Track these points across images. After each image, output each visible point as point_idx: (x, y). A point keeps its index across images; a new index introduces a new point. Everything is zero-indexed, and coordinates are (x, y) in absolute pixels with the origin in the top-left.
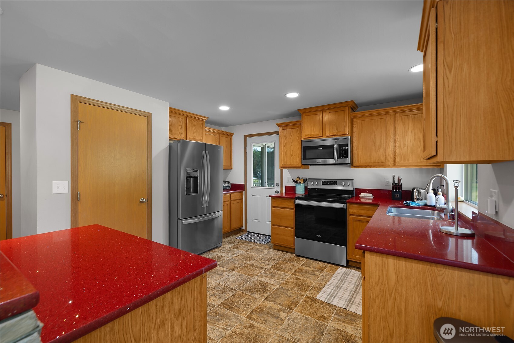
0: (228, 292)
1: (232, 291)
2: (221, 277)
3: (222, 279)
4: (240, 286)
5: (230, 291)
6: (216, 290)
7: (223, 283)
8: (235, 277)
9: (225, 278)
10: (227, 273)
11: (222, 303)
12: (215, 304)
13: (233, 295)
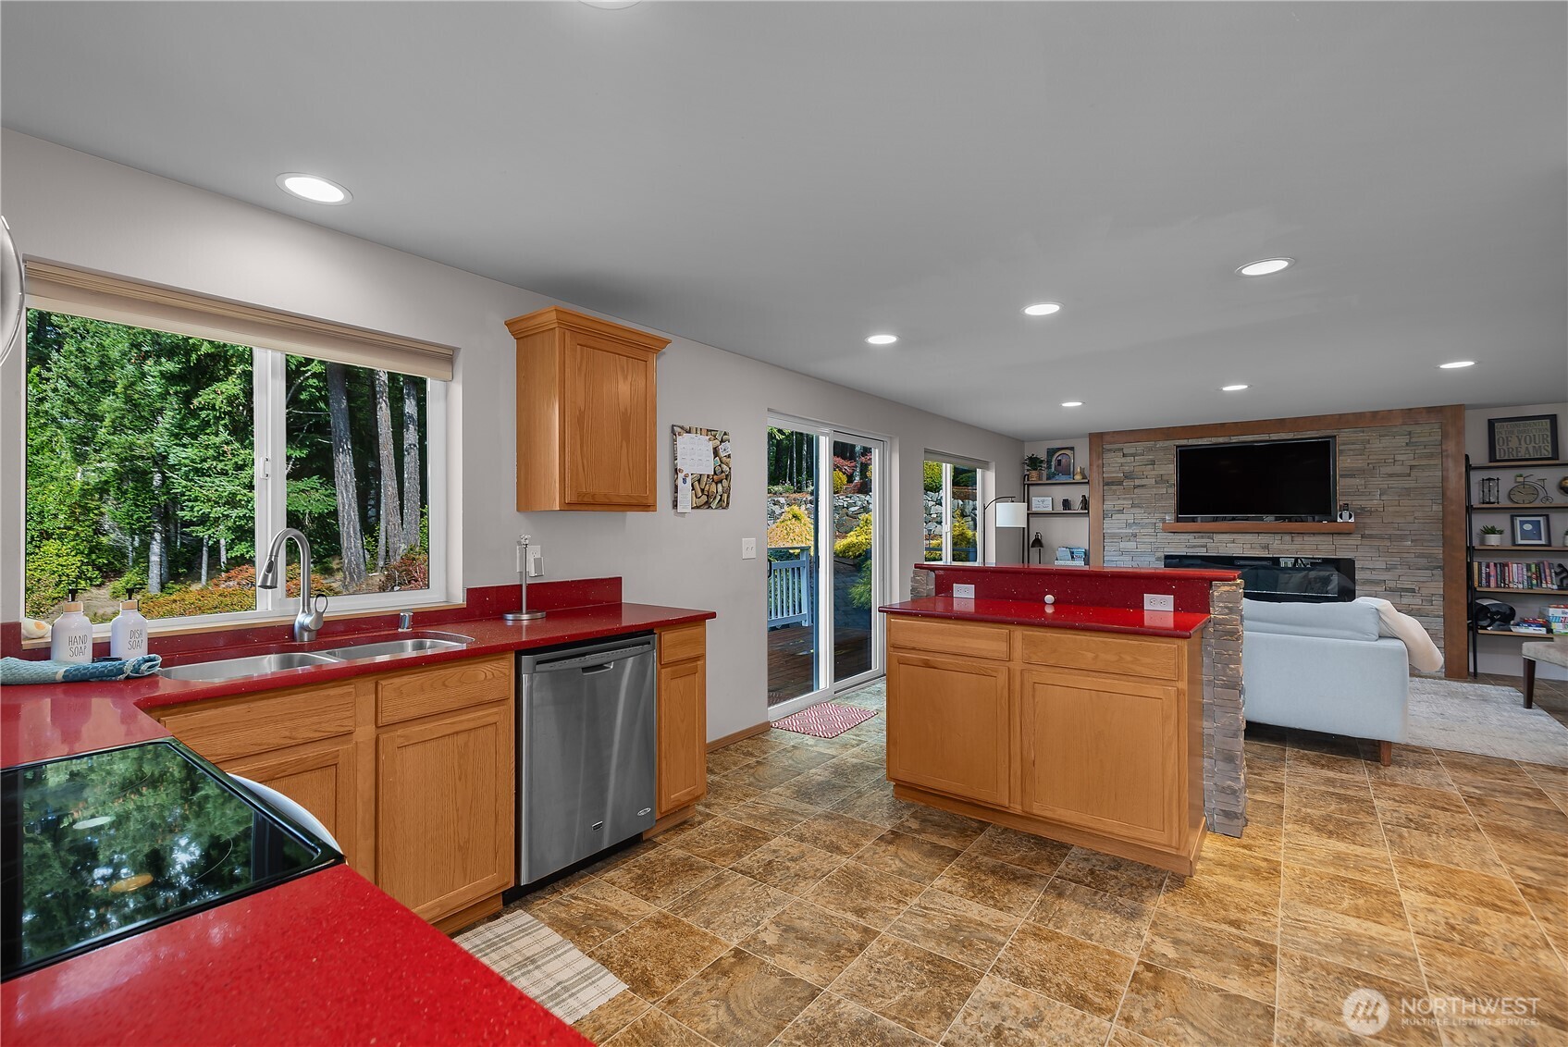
0: (756, 865)
1: (742, 868)
2: (785, 917)
3: (780, 909)
4: (719, 881)
5: (750, 867)
6: (792, 871)
7: (775, 892)
8: (730, 915)
9: (771, 913)
10: (763, 936)
11: (769, 840)
12: (785, 839)
13: (741, 856)
